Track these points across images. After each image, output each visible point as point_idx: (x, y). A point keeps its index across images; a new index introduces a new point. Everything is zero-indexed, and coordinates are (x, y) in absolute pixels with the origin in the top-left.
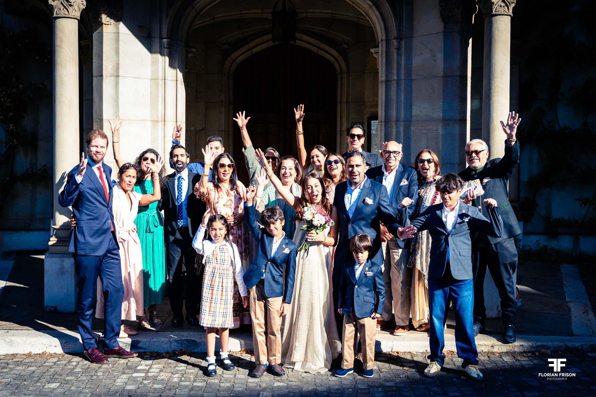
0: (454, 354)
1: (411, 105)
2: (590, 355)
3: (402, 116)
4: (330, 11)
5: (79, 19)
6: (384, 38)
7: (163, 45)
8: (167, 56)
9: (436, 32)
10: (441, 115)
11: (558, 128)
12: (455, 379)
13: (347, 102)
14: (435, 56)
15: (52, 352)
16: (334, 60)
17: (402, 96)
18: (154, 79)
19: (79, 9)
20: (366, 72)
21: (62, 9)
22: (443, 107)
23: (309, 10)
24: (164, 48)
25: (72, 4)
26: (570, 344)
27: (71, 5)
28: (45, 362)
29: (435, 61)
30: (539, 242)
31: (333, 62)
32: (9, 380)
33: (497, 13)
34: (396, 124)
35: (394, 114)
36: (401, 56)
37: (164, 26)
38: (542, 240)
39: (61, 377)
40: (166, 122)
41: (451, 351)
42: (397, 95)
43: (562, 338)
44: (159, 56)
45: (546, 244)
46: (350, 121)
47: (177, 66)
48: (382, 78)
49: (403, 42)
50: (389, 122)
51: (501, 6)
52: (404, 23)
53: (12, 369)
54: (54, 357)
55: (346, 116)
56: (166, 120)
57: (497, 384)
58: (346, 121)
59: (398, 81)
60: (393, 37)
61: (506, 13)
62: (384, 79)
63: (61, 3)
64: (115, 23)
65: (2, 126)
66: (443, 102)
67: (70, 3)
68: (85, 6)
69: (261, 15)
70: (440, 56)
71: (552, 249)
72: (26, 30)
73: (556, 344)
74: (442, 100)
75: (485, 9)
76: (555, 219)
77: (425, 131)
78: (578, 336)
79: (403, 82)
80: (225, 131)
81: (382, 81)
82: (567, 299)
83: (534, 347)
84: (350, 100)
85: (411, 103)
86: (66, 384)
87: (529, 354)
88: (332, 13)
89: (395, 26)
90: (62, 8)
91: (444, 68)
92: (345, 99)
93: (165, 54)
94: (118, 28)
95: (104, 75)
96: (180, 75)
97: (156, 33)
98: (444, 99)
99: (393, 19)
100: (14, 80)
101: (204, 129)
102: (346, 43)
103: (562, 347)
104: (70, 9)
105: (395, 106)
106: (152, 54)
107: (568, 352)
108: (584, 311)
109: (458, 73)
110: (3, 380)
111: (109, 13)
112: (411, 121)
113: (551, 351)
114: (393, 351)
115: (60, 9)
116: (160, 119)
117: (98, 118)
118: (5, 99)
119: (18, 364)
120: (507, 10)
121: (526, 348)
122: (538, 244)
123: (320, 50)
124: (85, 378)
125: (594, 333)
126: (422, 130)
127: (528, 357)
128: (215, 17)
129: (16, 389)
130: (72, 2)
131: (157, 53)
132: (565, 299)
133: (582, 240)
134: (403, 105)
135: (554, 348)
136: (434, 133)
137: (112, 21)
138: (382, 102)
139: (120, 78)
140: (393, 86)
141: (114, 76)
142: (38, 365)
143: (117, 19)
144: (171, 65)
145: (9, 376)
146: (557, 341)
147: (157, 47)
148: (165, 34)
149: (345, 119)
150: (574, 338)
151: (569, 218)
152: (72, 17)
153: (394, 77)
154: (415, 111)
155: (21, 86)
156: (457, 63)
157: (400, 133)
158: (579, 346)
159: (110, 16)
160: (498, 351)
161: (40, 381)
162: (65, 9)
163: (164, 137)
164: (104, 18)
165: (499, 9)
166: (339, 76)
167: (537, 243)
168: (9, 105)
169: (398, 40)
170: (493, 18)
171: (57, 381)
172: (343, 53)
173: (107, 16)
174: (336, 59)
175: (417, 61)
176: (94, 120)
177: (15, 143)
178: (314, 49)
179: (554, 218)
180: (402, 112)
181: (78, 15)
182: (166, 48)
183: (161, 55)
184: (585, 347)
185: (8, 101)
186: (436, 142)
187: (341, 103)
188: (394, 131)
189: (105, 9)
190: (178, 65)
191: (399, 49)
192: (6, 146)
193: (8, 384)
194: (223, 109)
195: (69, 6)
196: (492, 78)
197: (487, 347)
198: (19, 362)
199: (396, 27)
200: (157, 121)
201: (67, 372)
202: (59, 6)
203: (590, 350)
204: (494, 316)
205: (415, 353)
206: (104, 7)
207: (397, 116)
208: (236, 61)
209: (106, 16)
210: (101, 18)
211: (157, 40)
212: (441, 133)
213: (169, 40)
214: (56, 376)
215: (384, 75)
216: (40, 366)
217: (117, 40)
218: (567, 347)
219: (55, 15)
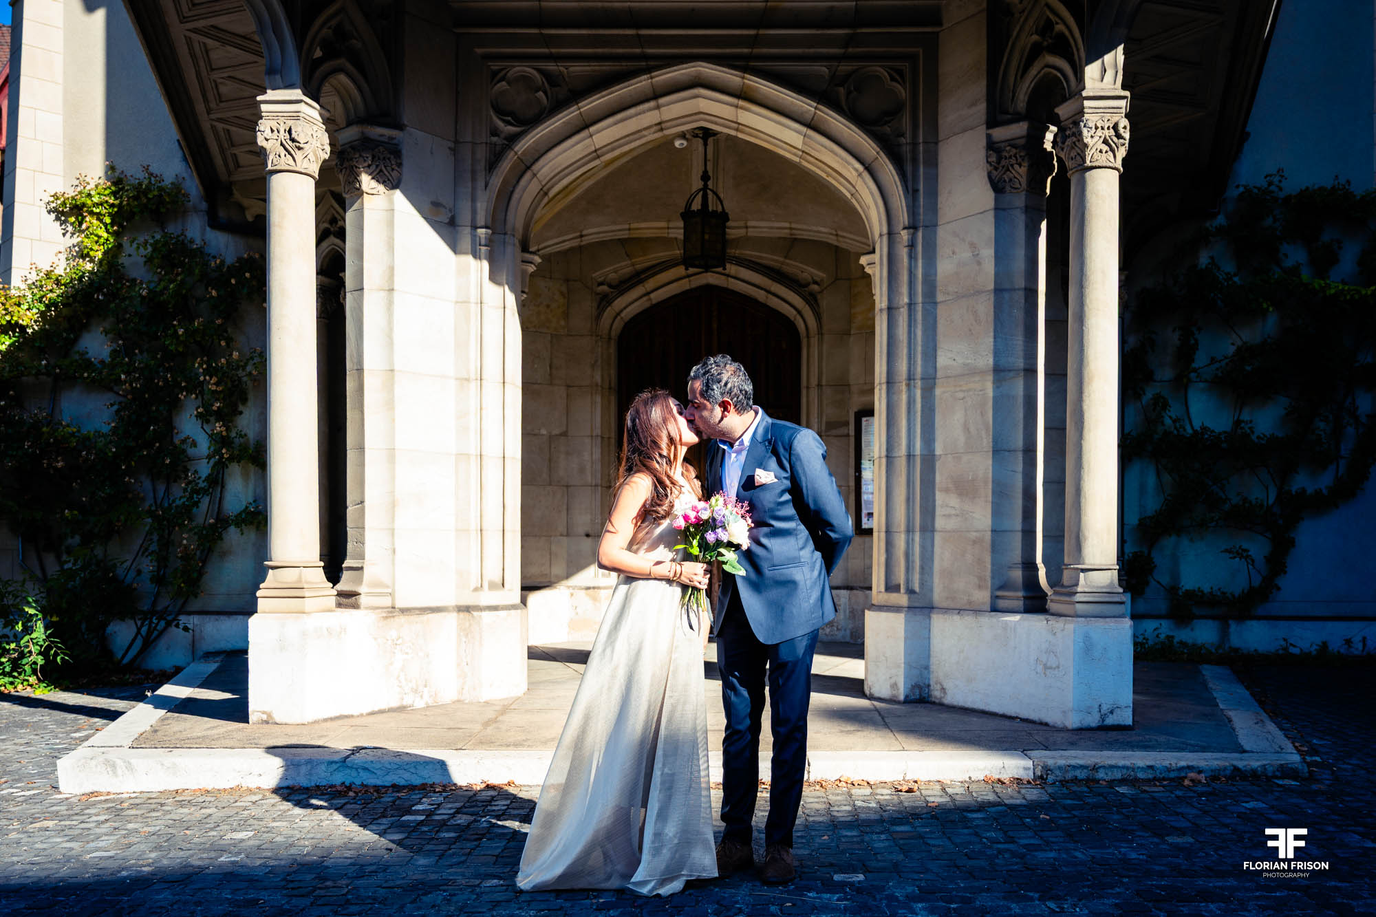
0: (1023, 784)
1: (935, 351)
2: (1280, 782)
3: (919, 369)
4: (787, 225)
5: (317, 177)
6: (885, 230)
7: (478, 239)
8: (486, 259)
9: (981, 211)
10: (991, 361)
11: (1190, 431)
12: (1028, 820)
13: (819, 385)
14: (978, 254)
15: (253, 786)
16: (795, 312)
17: (919, 333)
18: (463, 302)
19: (317, 158)
20: (852, 332)
21: (282, 155)
22: (995, 345)
23: (750, 223)
24: (480, 245)
25: (301, 146)
26: (1240, 764)
27: (299, 148)
28: (236, 802)
29: (979, 263)
30: (1160, 631)
31: (793, 319)
32: (158, 828)
33: (1094, 164)
34: (908, 385)
35: (902, 367)
36: (916, 260)
37: (479, 205)
38: (1164, 628)
39: (261, 823)
40: (483, 381)
41: (1018, 779)
42: (909, 332)
43: (1224, 755)
44: (470, 258)
45: (1171, 634)
46: (824, 419)
47: (505, 281)
48: (881, 303)
49: (920, 234)
50: (895, 383)
51: (1101, 151)
52: (922, 200)
53: (169, 812)
54: (255, 794)
55: (816, 411)
56: (483, 377)
57: (1110, 826)
58: (816, 420)
59: (911, 305)
60: (901, 226)
61: (1111, 165)
62: (884, 305)
63: (282, 144)
64: (386, 191)
65: (202, 428)
66: (995, 338)
67: (297, 144)
68: (329, 153)
69: (666, 231)
70: (988, 253)
71: (1182, 643)
72: (246, 256)
73: (1215, 764)
74: (992, 334)
75: (1072, 159)
76: (1187, 590)
77: (961, 395)
78: (1253, 752)
79: (919, 308)
80: (602, 438)
81: (881, 310)
82: (1221, 706)
83: (1173, 770)
84: (824, 383)
85: (936, 346)
86: (268, 832)
87: (1165, 783)
88: (791, 229)
89: (904, 204)
90: (283, 152)
91: (997, 275)
92: (814, 382)
93: (482, 256)
94: (391, 202)
95: (365, 286)
96: (511, 299)
97: (465, 217)
98: (995, 331)
99: (901, 193)
100: (223, 343)
101: (564, 434)
102: (816, 283)
103: (1225, 769)
104: (299, 155)
105: (905, 351)
106: (458, 256)
107: (1238, 778)
108: (1255, 721)
109: (1020, 282)
110: (145, 829)
111: (375, 173)
112: (935, 378)
113: (1206, 777)
114: (907, 779)
115: (279, 156)
116: (473, 376)
117: (355, 368)
118: (207, 378)
119: (181, 804)
120: (1112, 159)
121: (1158, 772)
122: (1157, 636)
123: (770, 296)
124: (307, 825)
125: (1282, 749)
126: (957, 392)
127: (1163, 786)
128: (584, 233)
129: (165, 842)
130: (302, 142)
131: (466, 253)
132: (1218, 705)
133: (1233, 627)
134: (919, 349)
135: (1212, 771)
136: (978, 395)
137: (381, 188)
138: (881, 347)
139: (395, 294)
140: (901, 318)
141: (385, 290)
142: (220, 805)
143: (392, 184)
144: (493, 278)
145: (159, 822)
146: (1217, 759)
147: (466, 242)
148: (481, 220)
149: (816, 415)
150: (1246, 755)
151: (1212, 588)
152: (303, 171)
153: (903, 300)
154: (943, 360)
155: (235, 354)
156: (1020, 265)
157: (914, 401)
158: (1259, 766)
159: (380, 177)
160: (1107, 778)
161: (218, 829)
162: (288, 156)
163: (481, 409)
164: (366, 181)
165: (1097, 156)
166: (804, 341)
167: (1156, 633)
168: (214, 388)
169: (911, 231)
170: (1088, 174)
171: (250, 829)
172: (812, 300)
173: (373, 178)
174: (799, 312)
175: (945, 267)
176: (348, 373)
177: (225, 456)
178: (760, 295)
179: (1184, 589)
180: (919, 362)
181: (315, 169)
182: (486, 246)
183: (475, 257)
184: (1270, 769)
185: (212, 382)
186: (982, 413)
187: (808, 388)
188: (904, 397)
189: (366, 164)
190: (507, 279)
191: (912, 246)
192: (208, 462)
193: (153, 835)
194: (598, 399)
195: (296, 150)
196: (1086, 284)
197: (1085, 771)
198: (186, 803)
199: (907, 206)
200: (467, 380)
201: (275, 816)
202: (277, 150)
203: (1278, 774)
204: (1093, 725)
205: (949, 783)
206: (365, 161)
207: (909, 371)
208: (623, 315)
209: (370, 177)
210: (360, 182)
211: (468, 230)
212: (991, 394)
213: (490, 231)
214: (251, 821)
215: (885, 299)
216: (224, 808)
217: (391, 224)
218: (1236, 768)
219: (269, 167)
